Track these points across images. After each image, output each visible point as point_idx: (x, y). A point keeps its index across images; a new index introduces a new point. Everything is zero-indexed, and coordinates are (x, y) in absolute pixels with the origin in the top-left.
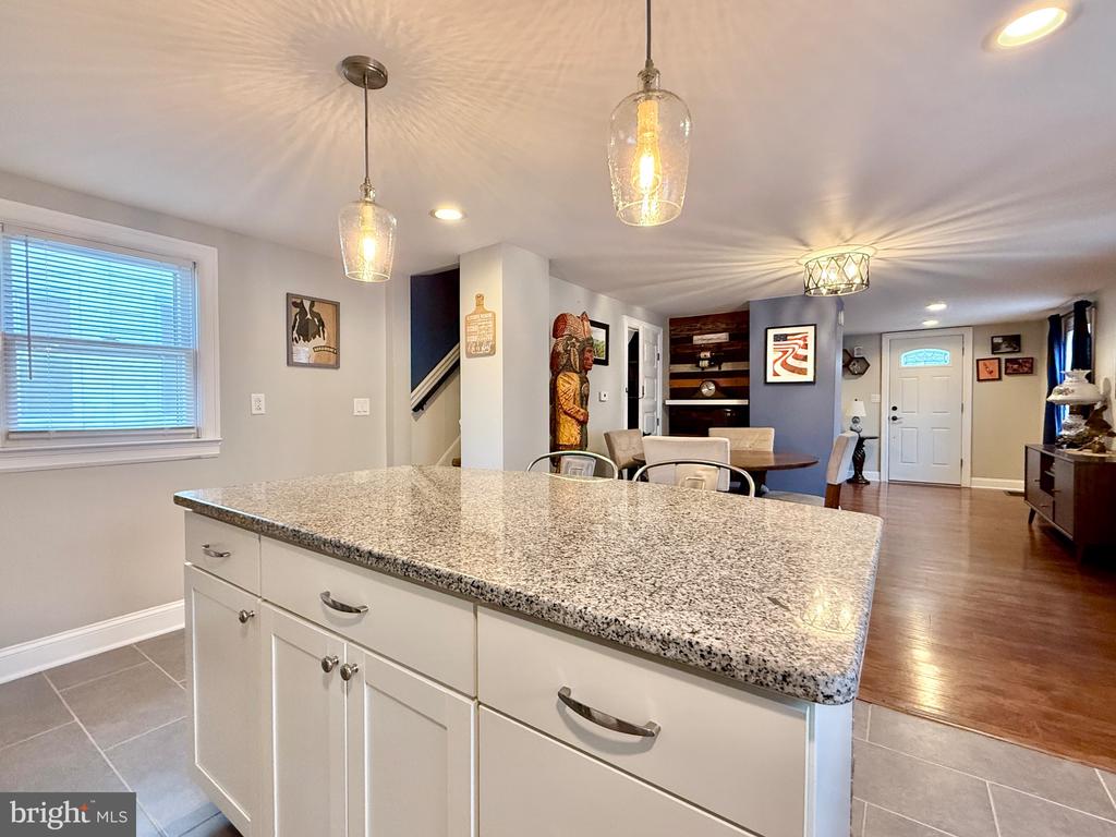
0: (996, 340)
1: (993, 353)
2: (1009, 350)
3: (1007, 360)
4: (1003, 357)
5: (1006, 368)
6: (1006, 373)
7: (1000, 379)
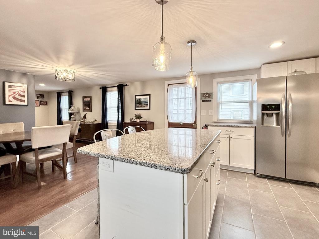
0: (38, 95)
1: (37, 99)
2: (41, 98)
3: (41, 101)
4: (40, 100)
5: (41, 103)
6: (41, 104)
7: (39, 106)
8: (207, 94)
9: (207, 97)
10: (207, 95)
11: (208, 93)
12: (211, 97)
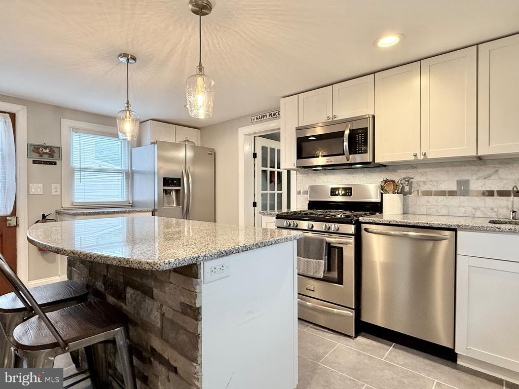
8: (46, 147)
9: (46, 153)
10: (47, 151)
11: (48, 147)
12: (56, 155)
